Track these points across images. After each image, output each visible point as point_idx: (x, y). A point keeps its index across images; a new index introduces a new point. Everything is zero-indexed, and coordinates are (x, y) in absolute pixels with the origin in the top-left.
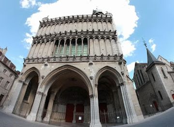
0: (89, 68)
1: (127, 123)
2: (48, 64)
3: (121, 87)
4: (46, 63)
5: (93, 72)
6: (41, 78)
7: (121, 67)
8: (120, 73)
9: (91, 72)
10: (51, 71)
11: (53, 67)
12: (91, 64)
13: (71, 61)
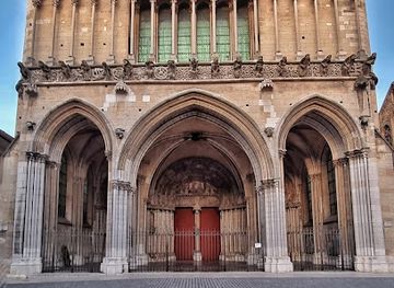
0: (261, 103)
1: (353, 269)
2: (129, 89)
3: (351, 162)
4: (121, 84)
5: (274, 114)
6: (114, 137)
7: (360, 101)
8: (356, 120)
9: (268, 115)
10: (144, 112)
11: (146, 99)
12: (268, 89)
13: (205, 79)
